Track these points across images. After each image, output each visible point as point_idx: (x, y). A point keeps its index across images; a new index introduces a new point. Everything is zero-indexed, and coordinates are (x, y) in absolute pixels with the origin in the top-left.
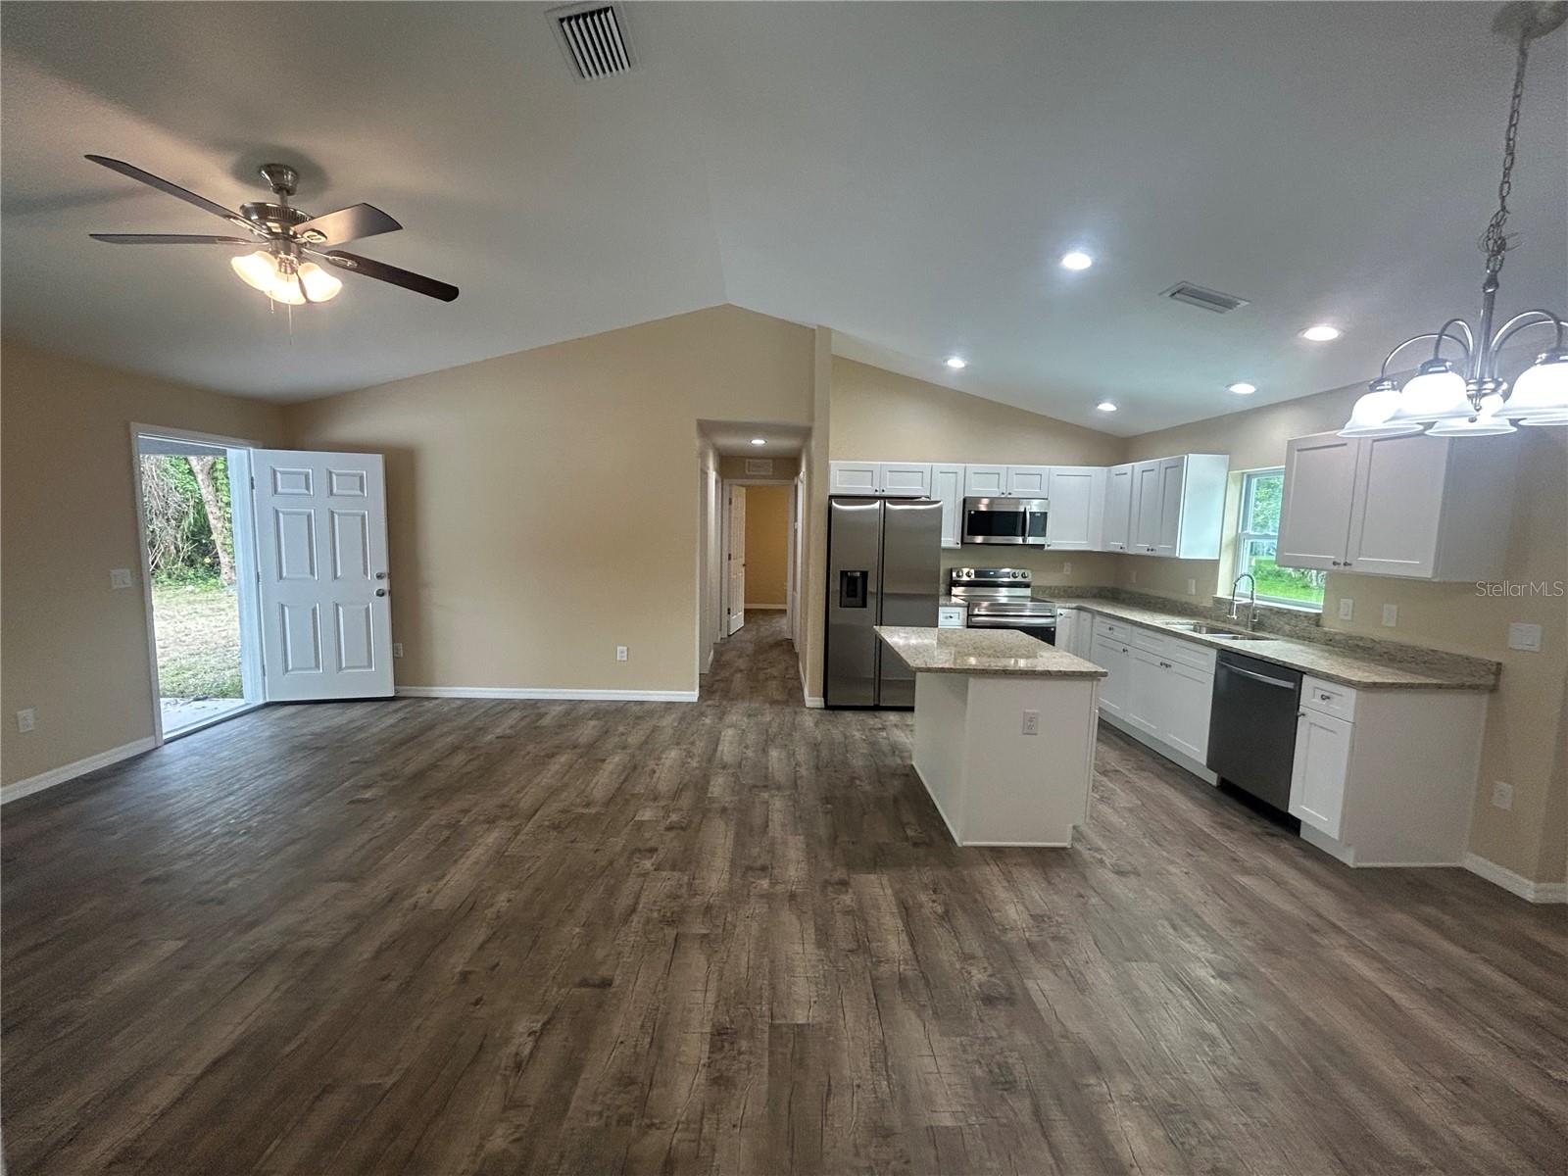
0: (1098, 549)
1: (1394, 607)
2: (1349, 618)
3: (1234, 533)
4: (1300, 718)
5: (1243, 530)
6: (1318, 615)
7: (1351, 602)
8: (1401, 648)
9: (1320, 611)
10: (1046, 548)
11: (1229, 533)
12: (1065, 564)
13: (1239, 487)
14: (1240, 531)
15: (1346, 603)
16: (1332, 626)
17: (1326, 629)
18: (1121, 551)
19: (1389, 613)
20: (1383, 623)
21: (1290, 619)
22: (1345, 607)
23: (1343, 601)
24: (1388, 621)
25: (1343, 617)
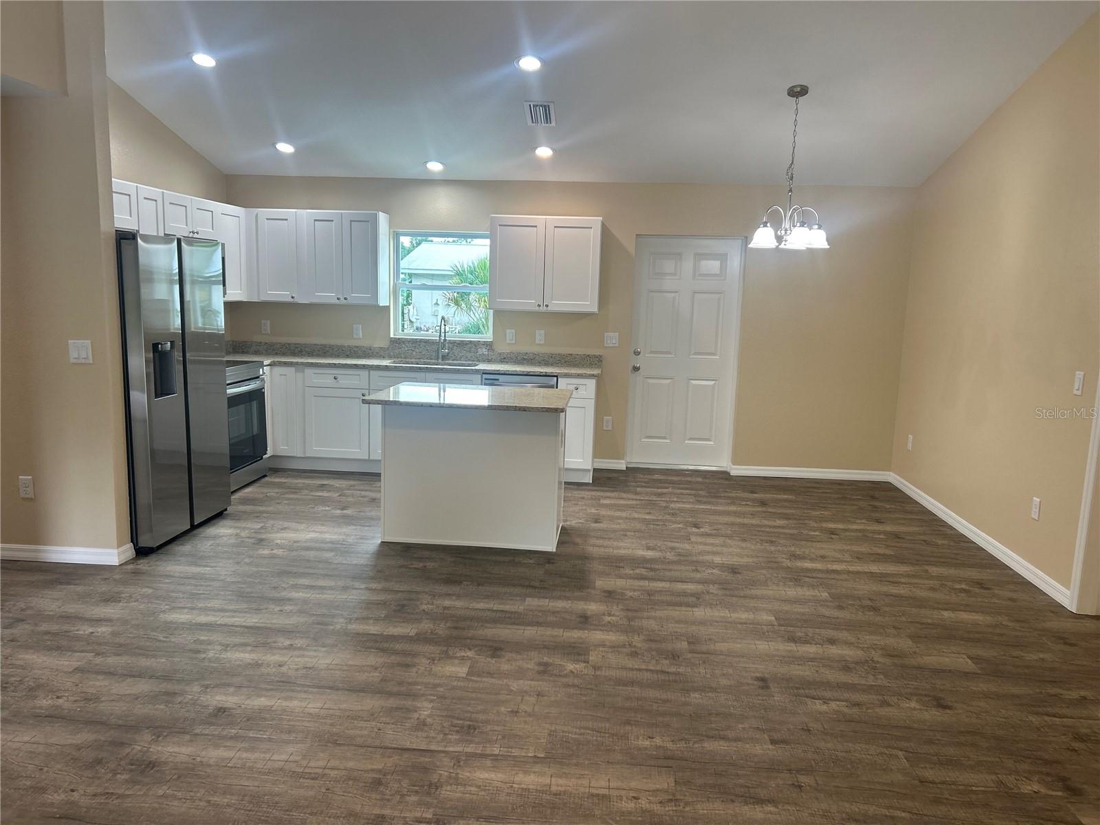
1: (543, 332)
2: (514, 342)
3: (393, 283)
6: (491, 342)
7: (513, 331)
14: (396, 281)
16: (503, 348)
17: (499, 349)
19: (540, 336)
20: (537, 342)
21: (471, 348)
22: (510, 333)
23: (508, 331)
24: (539, 341)
25: (510, 342)
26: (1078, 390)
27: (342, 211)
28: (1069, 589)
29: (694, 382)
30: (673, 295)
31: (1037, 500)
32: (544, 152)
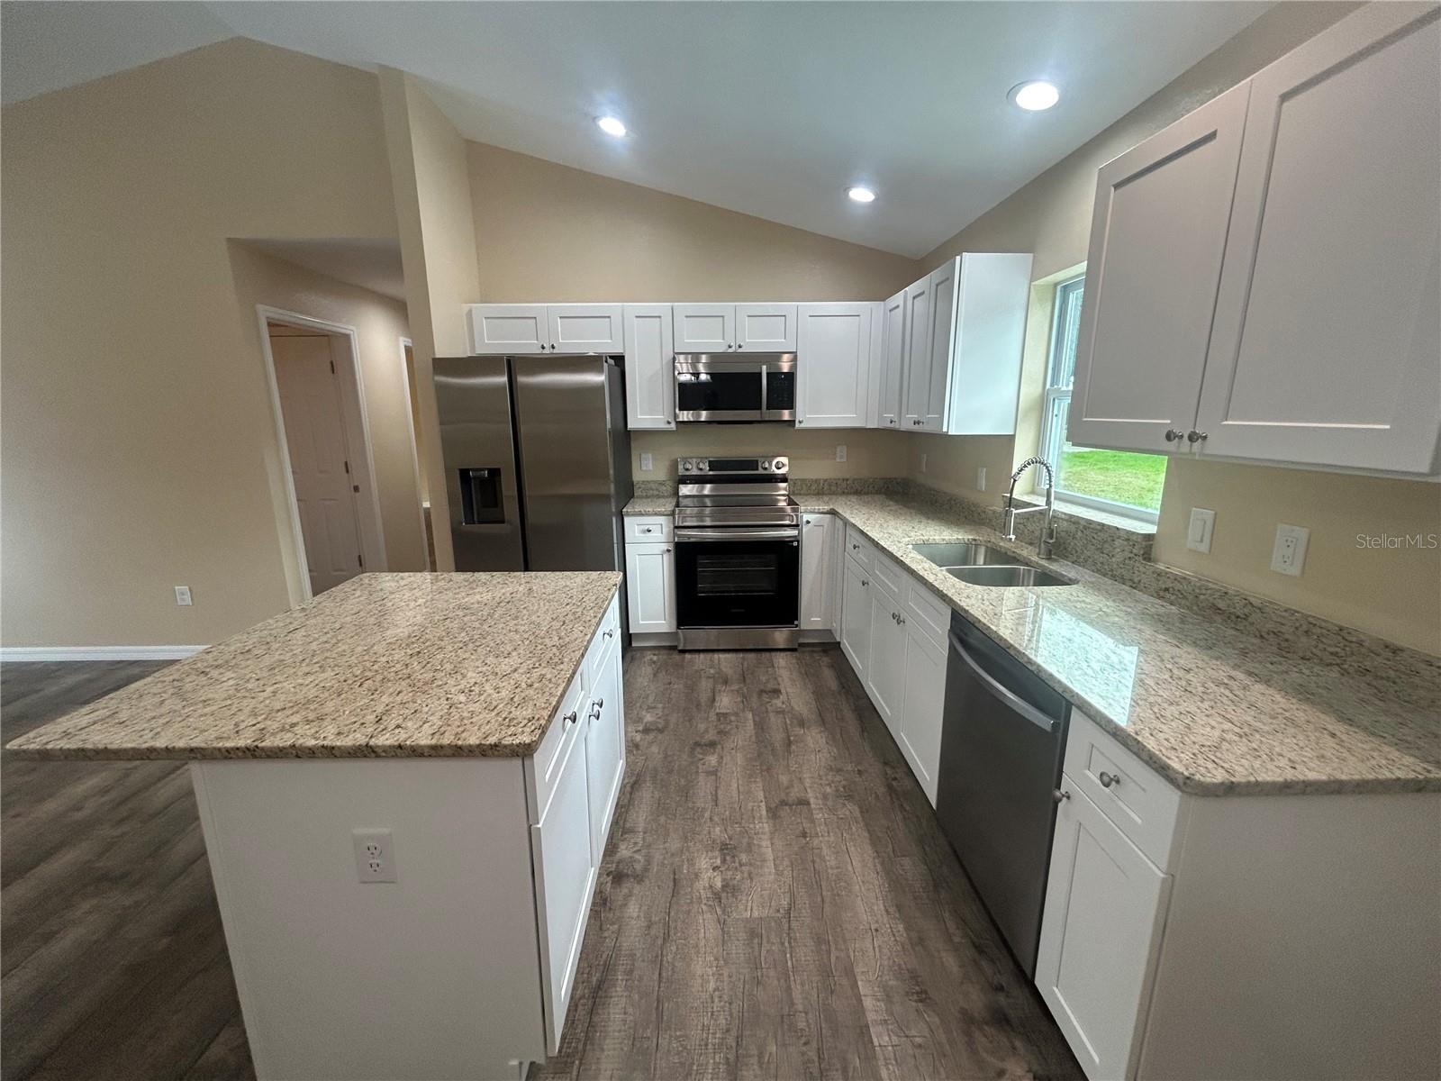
0: (873, 424)
1: (1302, 533)
2: (1205, 547)
3: (1040, 390)
4: (1060, 806)
5: (1052, 385)
6: (1149, 537)
7: (1208, 514)
8: (1309, 626)
9: (1151, 529)
10: (797, 425)
11: (1031, 390)
12: (838, 449)
13: (1049, 309)
14: (1048, 386)
15: (1201, 516)
16: (1173, 562)
17: (1161, 566)
18: (892, 425)
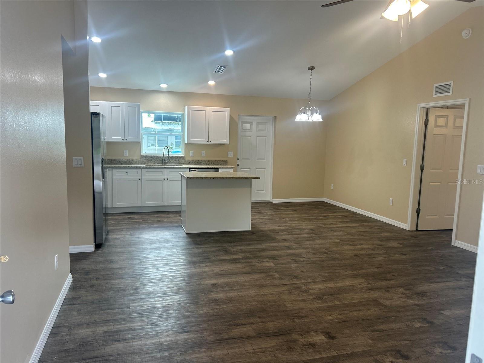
6: (184, 156)
19: (203, 153)
20: (202, 156)
21: (176, 159)
22: (192, 153)
23: (190, 152)
24: (203, 155)
25: (191, 156)
26: (405, 164)
27: (124, 103)
28: (407, 224)
29: (257, 170)
30: (250, 137)
31: (391, 199)
32: (211, 83)
